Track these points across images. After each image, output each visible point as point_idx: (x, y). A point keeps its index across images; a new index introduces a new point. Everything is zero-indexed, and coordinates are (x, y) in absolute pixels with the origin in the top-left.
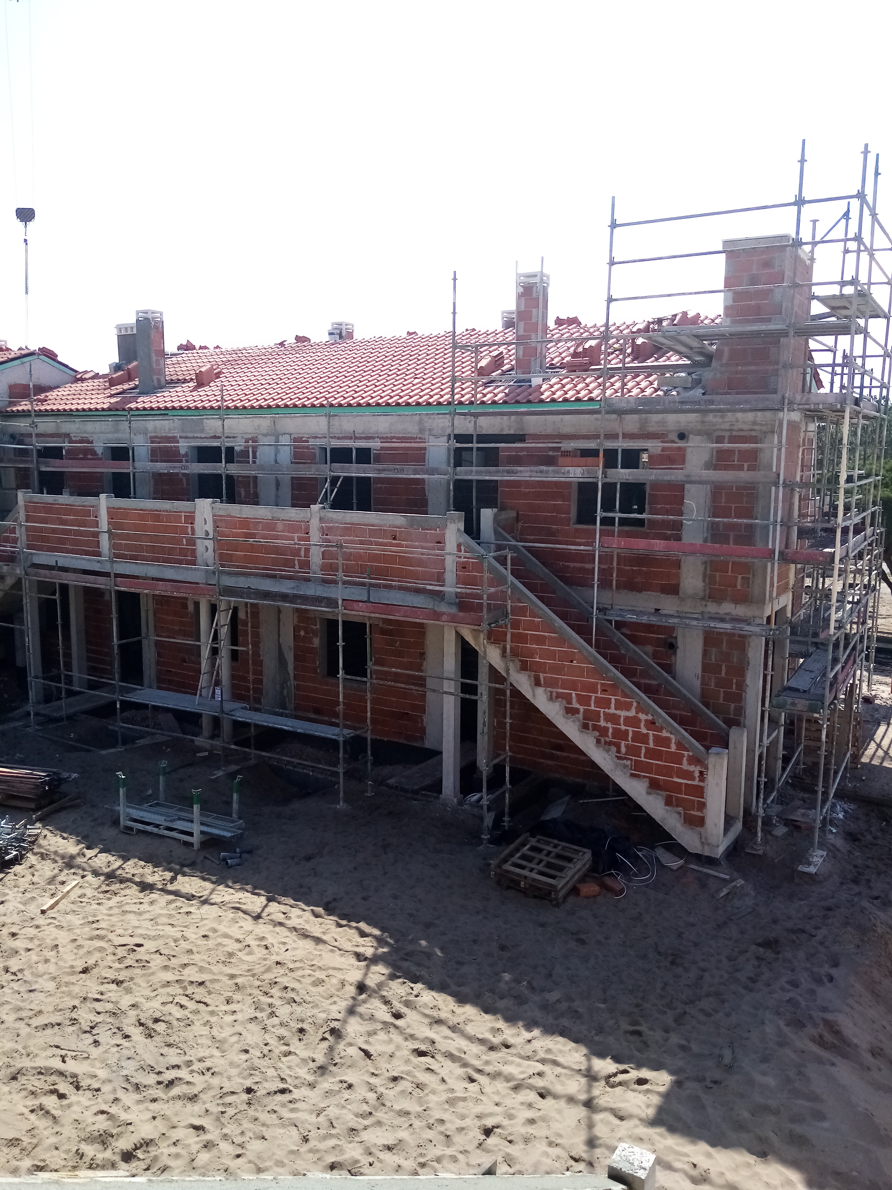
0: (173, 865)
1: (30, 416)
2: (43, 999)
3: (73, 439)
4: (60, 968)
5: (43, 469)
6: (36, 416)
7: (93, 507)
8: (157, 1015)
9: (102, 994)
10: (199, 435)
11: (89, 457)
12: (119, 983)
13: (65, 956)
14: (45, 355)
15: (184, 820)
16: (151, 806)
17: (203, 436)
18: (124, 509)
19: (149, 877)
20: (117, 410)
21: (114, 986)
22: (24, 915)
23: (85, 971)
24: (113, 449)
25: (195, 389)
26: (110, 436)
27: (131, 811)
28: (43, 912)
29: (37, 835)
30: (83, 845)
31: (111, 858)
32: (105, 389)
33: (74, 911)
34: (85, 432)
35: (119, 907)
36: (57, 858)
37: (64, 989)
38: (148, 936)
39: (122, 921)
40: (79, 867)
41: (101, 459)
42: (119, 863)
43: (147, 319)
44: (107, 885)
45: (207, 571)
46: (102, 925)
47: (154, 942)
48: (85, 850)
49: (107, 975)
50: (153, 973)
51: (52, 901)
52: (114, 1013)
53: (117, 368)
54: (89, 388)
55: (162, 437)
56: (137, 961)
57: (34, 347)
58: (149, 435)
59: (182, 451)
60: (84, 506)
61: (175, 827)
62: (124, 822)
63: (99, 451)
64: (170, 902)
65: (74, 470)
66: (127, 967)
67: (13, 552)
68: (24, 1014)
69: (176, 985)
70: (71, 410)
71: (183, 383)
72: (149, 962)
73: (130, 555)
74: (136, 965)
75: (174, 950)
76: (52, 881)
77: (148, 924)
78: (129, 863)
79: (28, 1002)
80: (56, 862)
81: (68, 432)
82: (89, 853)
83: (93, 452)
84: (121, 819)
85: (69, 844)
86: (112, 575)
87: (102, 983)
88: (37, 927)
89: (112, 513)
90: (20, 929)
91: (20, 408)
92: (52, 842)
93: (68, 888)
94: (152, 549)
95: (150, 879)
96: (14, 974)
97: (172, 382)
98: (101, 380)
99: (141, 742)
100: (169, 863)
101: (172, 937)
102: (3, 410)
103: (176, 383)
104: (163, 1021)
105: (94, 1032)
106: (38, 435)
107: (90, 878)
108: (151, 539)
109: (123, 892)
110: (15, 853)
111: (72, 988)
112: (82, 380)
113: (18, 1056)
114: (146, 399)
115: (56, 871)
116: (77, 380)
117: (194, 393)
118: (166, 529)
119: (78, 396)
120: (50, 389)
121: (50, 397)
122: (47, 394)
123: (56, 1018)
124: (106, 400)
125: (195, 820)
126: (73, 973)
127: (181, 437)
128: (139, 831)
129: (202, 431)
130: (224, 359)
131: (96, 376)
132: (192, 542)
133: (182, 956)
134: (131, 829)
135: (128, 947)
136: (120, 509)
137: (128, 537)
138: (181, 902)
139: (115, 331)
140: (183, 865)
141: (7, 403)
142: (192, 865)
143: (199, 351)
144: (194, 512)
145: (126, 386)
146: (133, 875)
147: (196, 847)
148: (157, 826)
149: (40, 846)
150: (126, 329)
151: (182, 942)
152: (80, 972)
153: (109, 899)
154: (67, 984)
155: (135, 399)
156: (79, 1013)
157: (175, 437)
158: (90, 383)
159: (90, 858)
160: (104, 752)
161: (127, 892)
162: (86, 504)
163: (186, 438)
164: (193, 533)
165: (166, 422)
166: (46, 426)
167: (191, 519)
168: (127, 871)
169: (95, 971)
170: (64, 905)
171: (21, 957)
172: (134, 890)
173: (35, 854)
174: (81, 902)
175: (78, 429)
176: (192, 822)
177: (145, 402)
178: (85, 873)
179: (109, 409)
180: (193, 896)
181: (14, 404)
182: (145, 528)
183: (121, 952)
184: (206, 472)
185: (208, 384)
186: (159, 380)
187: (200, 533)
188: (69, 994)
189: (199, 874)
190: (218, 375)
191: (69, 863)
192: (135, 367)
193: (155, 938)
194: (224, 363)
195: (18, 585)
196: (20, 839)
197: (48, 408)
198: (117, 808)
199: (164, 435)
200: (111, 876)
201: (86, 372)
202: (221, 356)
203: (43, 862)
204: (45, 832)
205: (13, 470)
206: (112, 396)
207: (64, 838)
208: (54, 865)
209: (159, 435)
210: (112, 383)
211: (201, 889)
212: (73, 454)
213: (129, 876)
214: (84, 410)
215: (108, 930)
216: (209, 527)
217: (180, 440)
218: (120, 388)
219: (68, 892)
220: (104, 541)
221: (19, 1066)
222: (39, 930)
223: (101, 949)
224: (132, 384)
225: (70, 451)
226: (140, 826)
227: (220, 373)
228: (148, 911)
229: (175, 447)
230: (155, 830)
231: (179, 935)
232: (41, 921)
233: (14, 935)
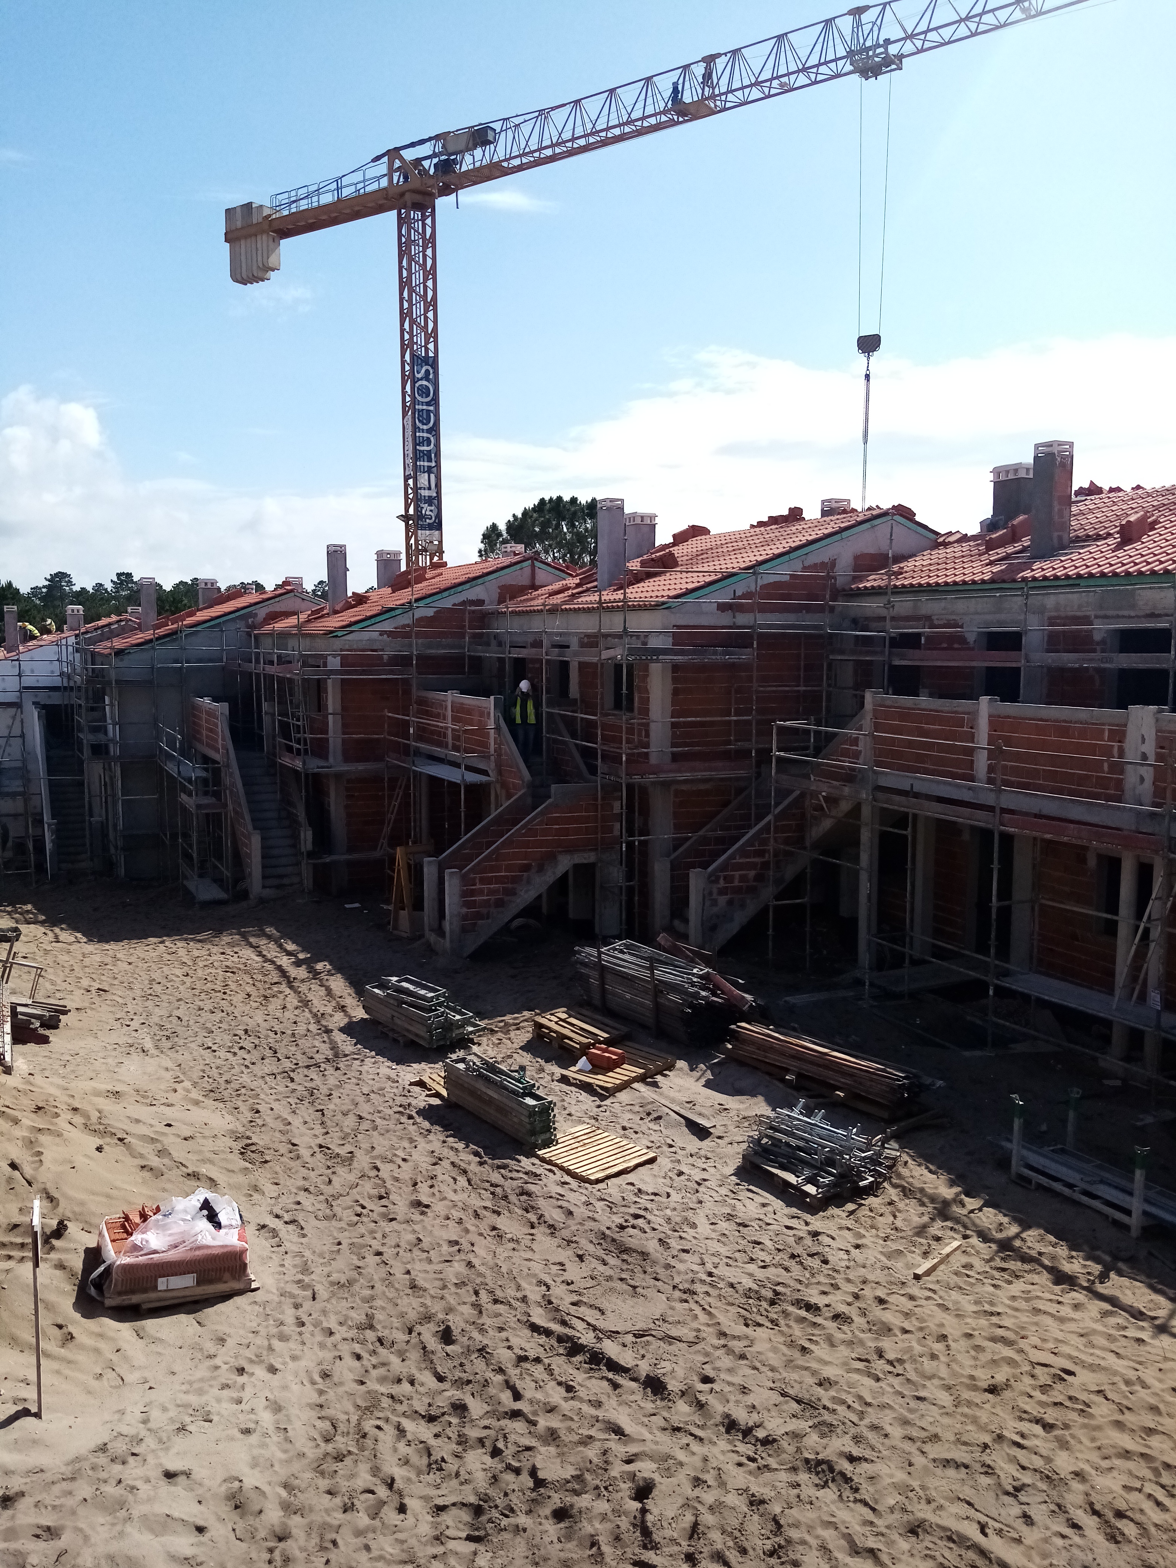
0: (1098, 1253)
1: (886, 594)
2: (939, 1418)
3: (936, 622)
4: (955, 1374)
5: (897, 662)
6: (893, 593)
7: (968, 713)
8: (1122, 1505)
9: (1023, 1436)
10: (1126, 613)
11: (956, 646)
12: (1048, 1427)
13: (959, 1357)
14: (901, 515)
15: (1110, 1185)
16: (1053, 1151)
17: (1132, 614)
18: (1014, 718)
19: (1064, 1262)
20: (1004, 581)
21: (1038, 1429)
22: (890, 1275)
23: (993, 1390)
24: (991, 635)
25: (1119, 547)
26: (989, 617)
27: (1025, 1152)
28: (917, 1277)
29: (895, 1159)
30: (959, 1189)
31: (1005, 1220)
32: (980, 555)
33: (960, 1288)
34: (953, 613)
35: (1027, 1300)
36: (925, 1200)
37: (966, 1410)
38: (1083, 1362)
39: (1036, 1324)
40: (957, 1221)
41: (973, 649)
42: (1014, 1229)
43: (1051, 455)
44: (1002, 1259)
45: (1139, 813)
46: (1007, 1322)
47: (1091, 1375)
48: (963, 1196)
49: (1027, 1408)
50: (1098, 1428)
51: (927, 1265)
52: (1048, 1477)
53: (989, 526)
54: (957, 555)
55: (1067, 617)
56: (1070, 1398)
57: (886, 505)
58: (1047, 614)
59: (1097, 637)
60: (956, 712)
61: (1099, 1194)
62: (1016, 1166)
63: (971, 638)
64: (1105, 1314)
65: (939, 664)
66: (1056, 1404)
67: (853, 769)
68: (915, 1433)
69: (1140, 1460)
70: (937, 584)
71: (1096, 540)
72: (1089, 1406)
73: (1018, 782)
74: (1068, 1403)
75: (1127, 1398)
76: (921, 1230)
77: (1080, 1342)
78: (1030, 1232)
79: (917, 1415)
80: (923, 1204)
81: (929, 613)
82: (972, 1203)
83: (961, 639)
84: (1014, 1162)
85: (939, 1182)
86: (998, 811)
87: (1021, 1419)
88: (912, 1298)
89: (995, 723)
90: (888, 1294)
91: (868, 585)
92: (915, 1173)
93: (948, 1250)
94: (1052, 776)
95: (1067, 1267)
96: (890, 1363)
97: (1078, 539)
98: (972, 543)
99: (1018, 1048)
100: (1094, 1248)
101: (1122, 1376)
102: (847, 588)
103: (1085, 541)
104: (1132, 1520)
105: (1022, 1497)
106: (893, 619)
107: (975, 1240)
108: (1053, 761)
109: (1029, 1277)
110: (871, 1179)
111: (978, 1413)
112: (945, 544)
113: (915, 1499)
114: (1046, 565)
115: (926, 1219)
116: (936, 545)
117: (1120, 553)
118: (1079, 748)
119: (944, 566)
120: (904, 558)
121: (906, 569)
122: (902, 565)
123: (960, 1454)
124: (986, 569)
125: (1137, 1192)
126: (975, 1388)
127: (1096, 617)
128: (1040, 1186)
129: (1133, 607)
130: (1155, 503)
131: (965, 538)
132: (1118, 768)
133: (1143, 1412)
134: (1029, 1181)
135: (1053, 1371)
136: (1009, 717)
137: (1017, 757)
138: (1121, 1318)
139: (991, 477)
140: (1116, 1258)
141: (850, 578)
142: (1131, 1261)
143: (1110, 495)
144: (1125, 726)
145: (1010, 549)
146: (1040, 1254)
147: (1134, 1233)
148: (1071, 1186)
149: (899, 1176)
150: (1007, 472)
151: (1138, 1388)
152: (986, 1390)
153: (1010, 1283)
154: (969, 1404)
155: (1028, 566)
156: (993, 1457)
157: (1087, 617)
158: (957, 548)
159: (972, 1211)
160: (967, 1054)
161: (1035, 1278)
162: (960, 709)
163: (1106, 617)
164: (1121, 753)
165: (1076, 596)
166: (903, 605)
167: (1119, 735)
168: (1030, 1244)
169: (1007, 1394)
170: (942, 1273)
171: (896, 1339)
172: (1044, 1278)
173: (895, 1186)
174: (968, 1276)
175: (944, 609)
176: (1131, 1194)
177: (1042, 569)
178: (968, 1232)
179: (992, 581)
180: (1142, 1313)
181: (861, 579)
182: (1044, 745)
183: (1043, 1375)
184: (1141, 666)
185: (1139, 539)
186: (1060, 538)
187: (1131, 756)
188: (975, 1421)
189: (1143, 1278)
190: (1152, 526)
191: (943, 1210)
192: (1022, 523)
193: (1093, 1368)
194: (1156, 508)
195: (856, 811)
196: (875, 1161)
197: (906, 582)
198: (1008, 1145)
199: (1071, 614)
200: (1005, 1246)
201: (950, 534)
202: (1150, 499)
203: (907, 1201)
204: (905, 1157)
205: (851, 663)
206: (991, 563)
207: (931, 1171)
208: (922, 1209)
209: (1063, 614)
210: (991, 546)
211: (1151, 1306)
212: (934, 642)
213: (1033, 1253)
214: (955, 583)
215: (1017, 1333)
216: (1150, 748)
217: (1096, 621)
218: (1001, 552)
219: (948, 1255)
220: (982, 762)
221: (921, 1515)
222: (914, 1303)
223: (1011, 1362)
224: (1018, 546)
225: (929, 638)
226: (1044, 1181)
227: (1156, 522)
228: (1073, 1319)
229: (1087, 631)
230: (1067, 1191)
231: (1132, 1375)
232: (914, 1289)
233: (881, 1301)
